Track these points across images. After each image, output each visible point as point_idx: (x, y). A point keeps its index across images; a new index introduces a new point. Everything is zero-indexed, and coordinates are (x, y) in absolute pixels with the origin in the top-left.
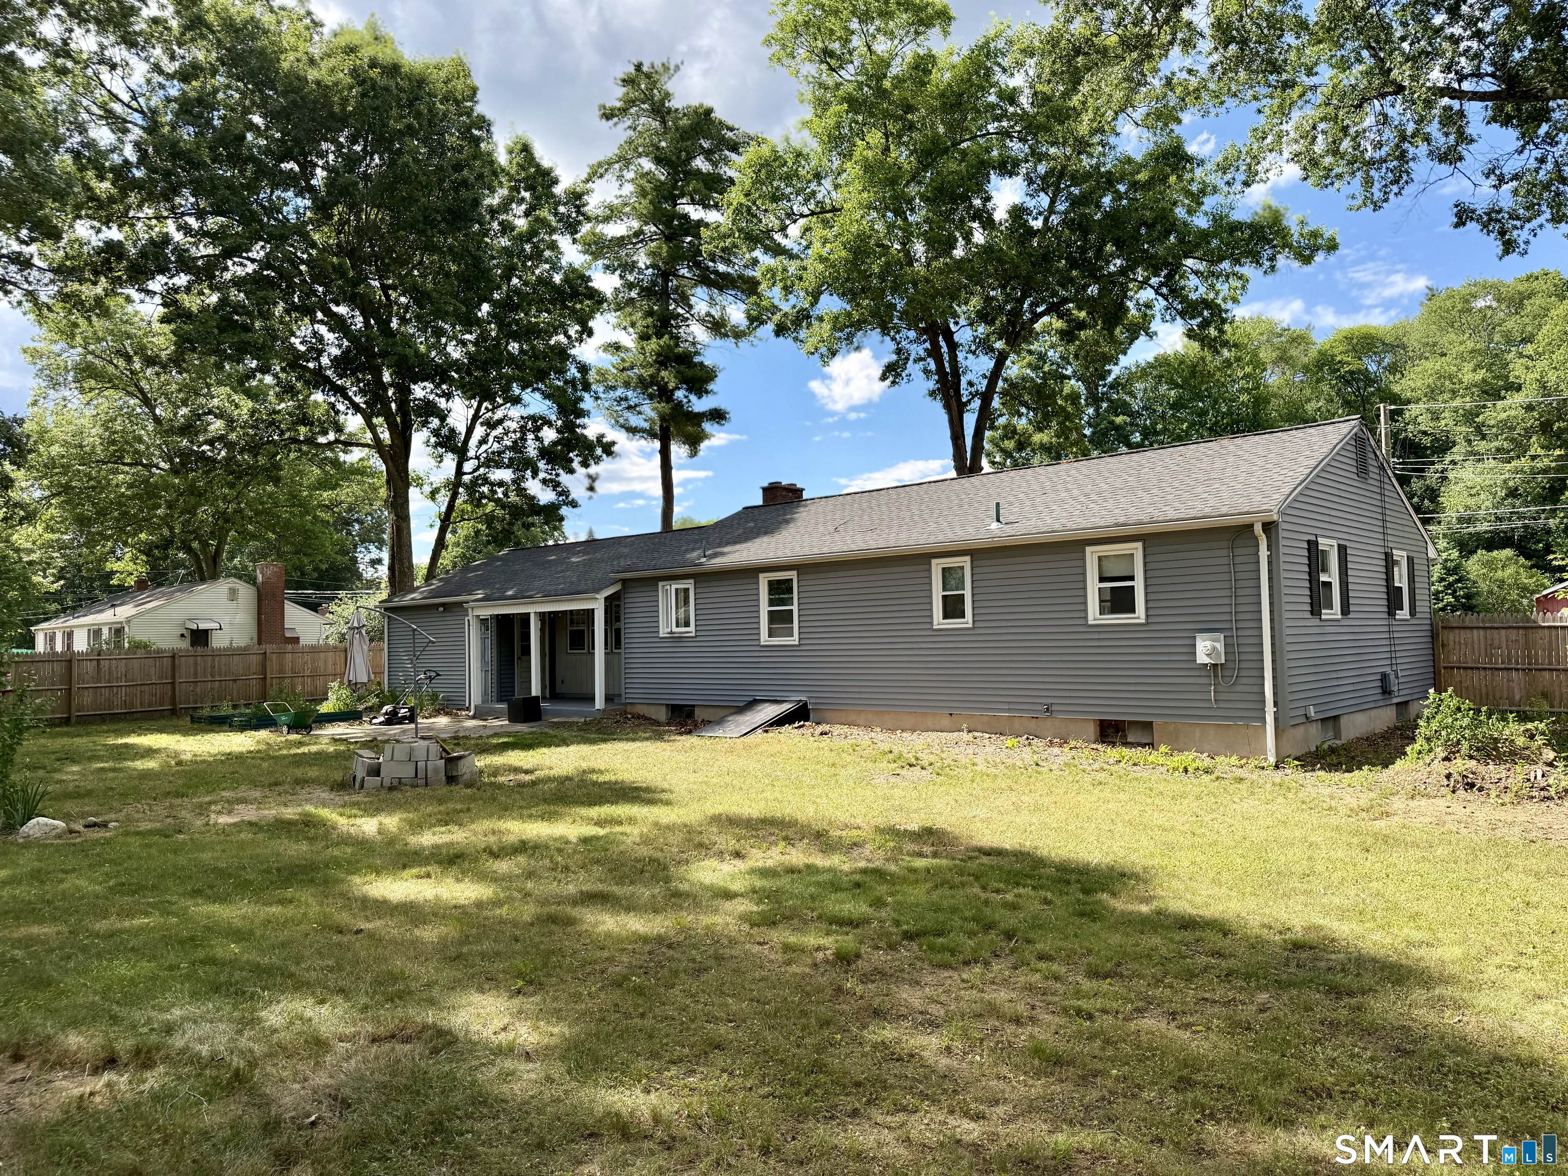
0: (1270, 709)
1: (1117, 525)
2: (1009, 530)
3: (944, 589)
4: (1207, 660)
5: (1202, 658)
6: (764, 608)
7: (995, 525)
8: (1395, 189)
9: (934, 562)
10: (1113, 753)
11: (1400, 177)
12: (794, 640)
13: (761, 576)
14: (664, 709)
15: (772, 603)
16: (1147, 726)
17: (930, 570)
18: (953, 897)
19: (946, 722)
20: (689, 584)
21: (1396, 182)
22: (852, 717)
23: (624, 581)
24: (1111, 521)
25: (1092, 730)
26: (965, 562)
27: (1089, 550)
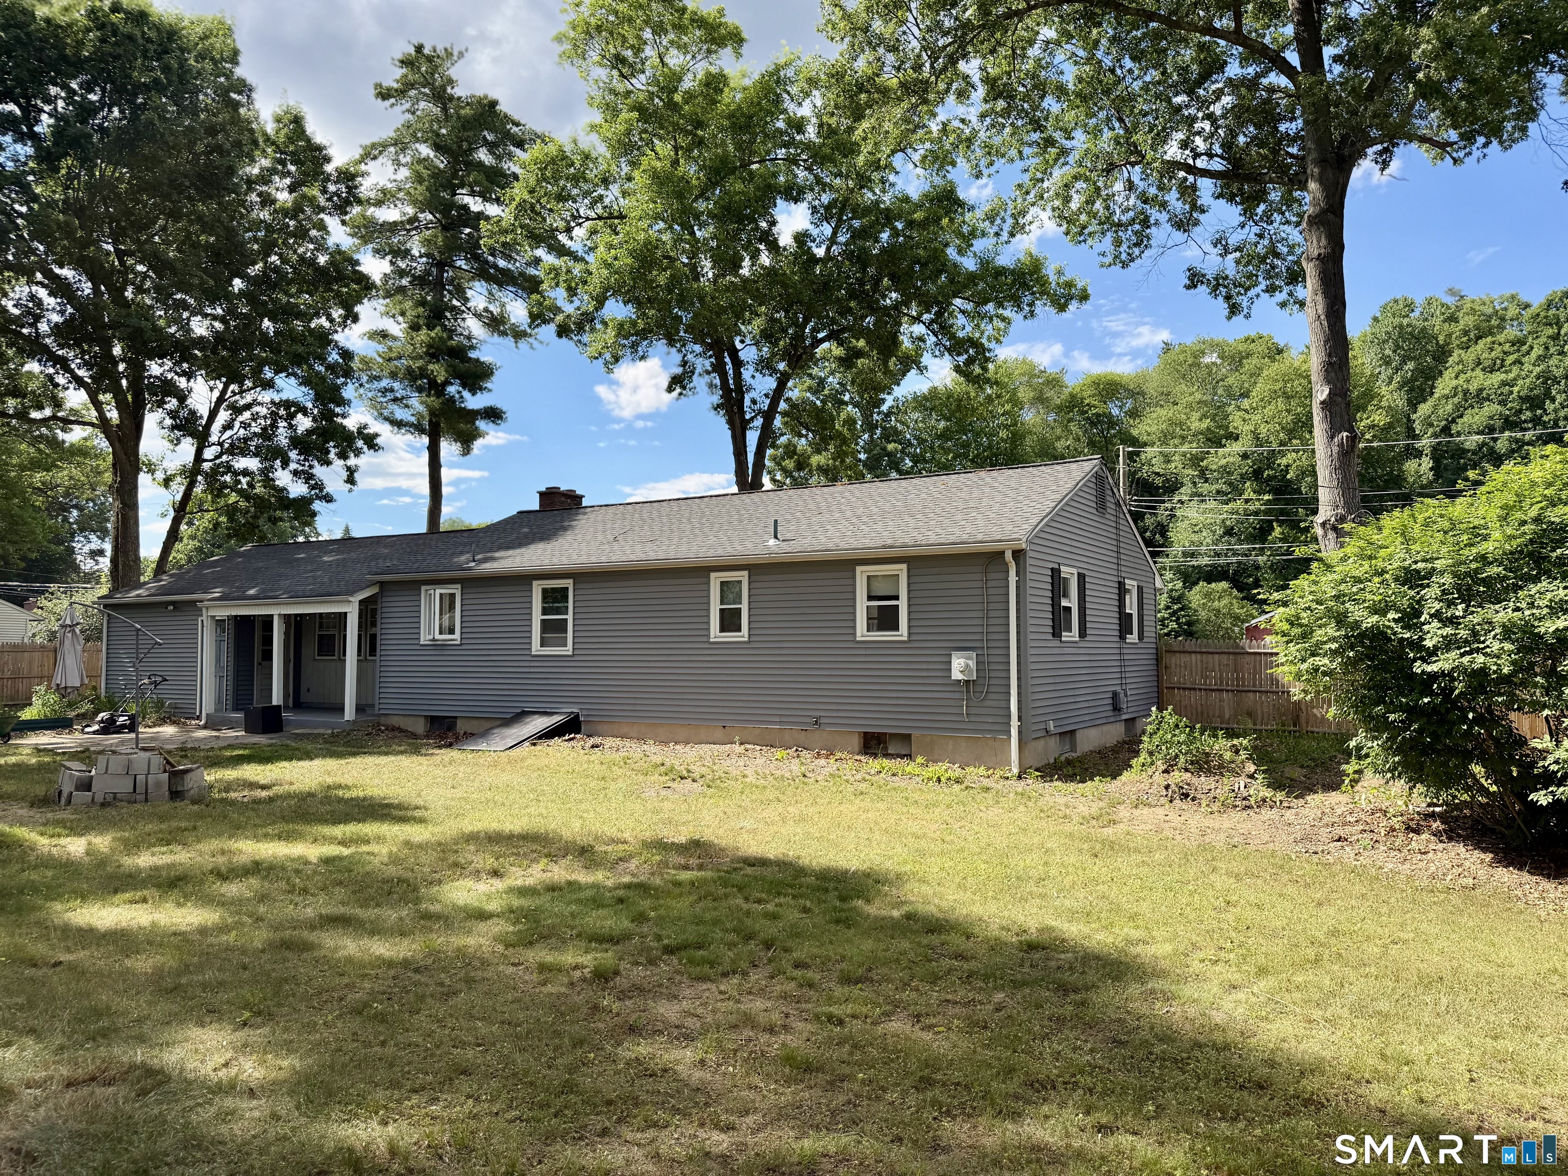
0: (1015, 723)
1: (884, 547)
2: (786, 547)
3: (722, 603)
4: (960, 677)
5: (956, 675)
6: (537, 617)
7: (772, 542)
8: (1136, 251)
9: (713, 575)
10: (874, 764)
11: (1141, 241)
12: (568, 650)
13: (535, 583)
14: (422, 721)
15: (545, 612)
16: (907, 738)
17: (708, 584)
18: (715, 909)
19: (719, 734)
20: (456, 590)
21: (1137, 245)
22: (625, 729)
23: (382, 584)
24: (880, 543)
25: (856, 742)
26: (743, 576)
27: (859, 569)
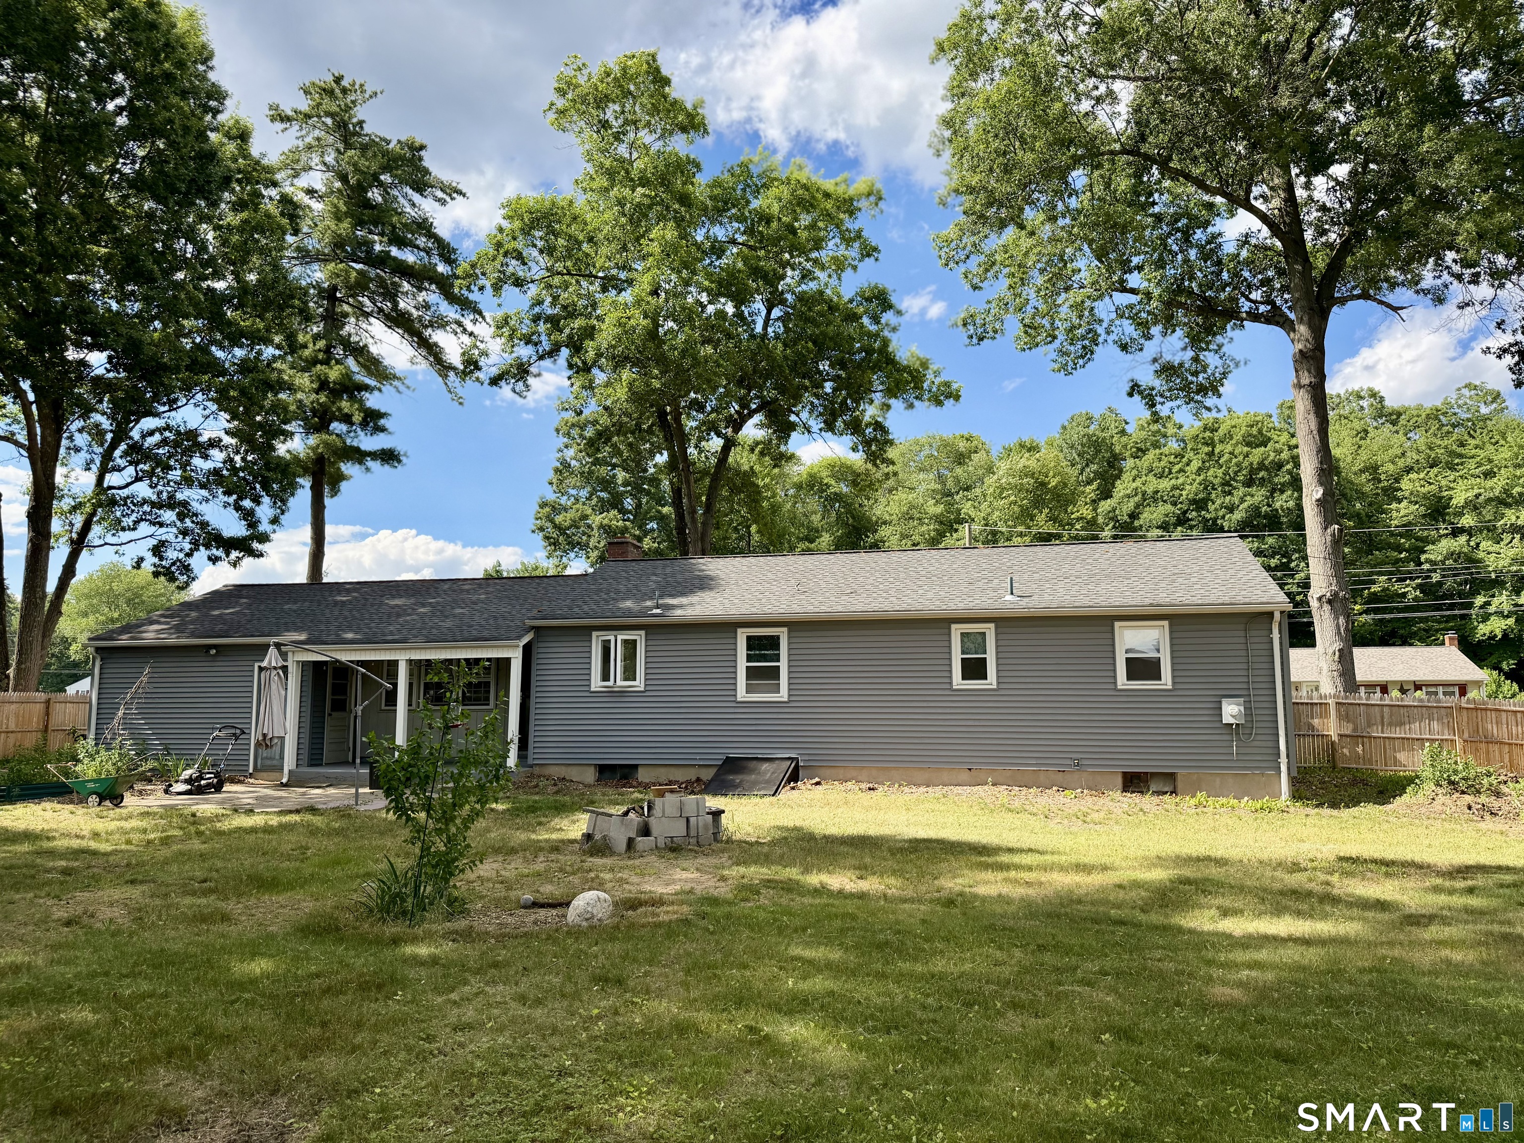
0: (1283, 760)
1: (1151, 605)
2: (1024, 602)
3: (963, 653)
4: (1232, 721)
5: (1227, 719)
6: (742, 664)
7: (1009, 597)
9: (954, 627)
10: (1135, 798)
12: (783, 694)
13: (740, 631)
14: (592, 769)
15: (749, 658)
16: (1171, 777)
17: (949, 635)
19: (965, 776)
20: (638, 636)
22: (841, 773)
23: (537, 629)
24: (1147, 601)
25: (1119, 780)
26: (990, 630)
